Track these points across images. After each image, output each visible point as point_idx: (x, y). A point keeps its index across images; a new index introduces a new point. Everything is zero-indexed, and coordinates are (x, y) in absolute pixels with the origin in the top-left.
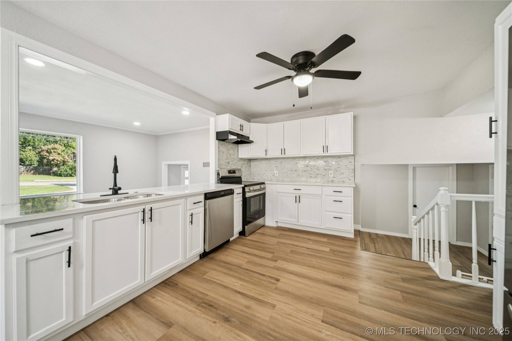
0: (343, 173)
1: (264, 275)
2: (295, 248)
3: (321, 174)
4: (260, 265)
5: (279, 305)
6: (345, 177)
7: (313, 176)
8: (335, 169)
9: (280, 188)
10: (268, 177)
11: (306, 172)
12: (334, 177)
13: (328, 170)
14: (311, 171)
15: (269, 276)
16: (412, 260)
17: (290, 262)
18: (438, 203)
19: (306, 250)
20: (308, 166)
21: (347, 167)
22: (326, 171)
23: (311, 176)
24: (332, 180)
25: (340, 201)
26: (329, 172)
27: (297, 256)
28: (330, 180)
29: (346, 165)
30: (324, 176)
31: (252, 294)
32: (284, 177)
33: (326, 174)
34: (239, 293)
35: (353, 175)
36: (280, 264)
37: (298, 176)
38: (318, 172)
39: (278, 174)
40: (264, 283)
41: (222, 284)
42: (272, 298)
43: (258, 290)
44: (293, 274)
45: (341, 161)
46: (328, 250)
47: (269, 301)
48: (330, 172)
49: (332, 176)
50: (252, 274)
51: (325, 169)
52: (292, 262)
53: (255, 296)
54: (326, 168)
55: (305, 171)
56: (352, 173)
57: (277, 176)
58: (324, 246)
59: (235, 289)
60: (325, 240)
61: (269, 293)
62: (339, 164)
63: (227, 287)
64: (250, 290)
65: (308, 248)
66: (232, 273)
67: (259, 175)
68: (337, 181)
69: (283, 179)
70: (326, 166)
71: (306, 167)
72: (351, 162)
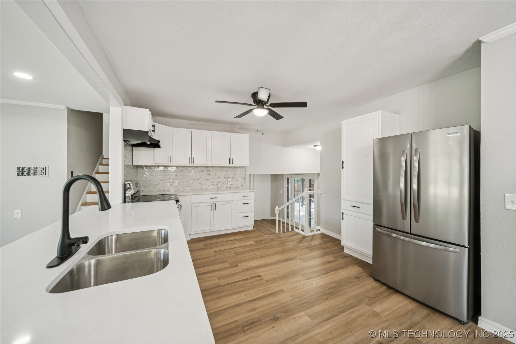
0: (237, 181)
1: (247, 279)
2: (234, 250)
3: (221, 182)
4: (233, 275)
5: (284, 288)
6: (239, 184)
7: (215, 184)
8: (232, 178)
9: (196, 198)
10: (164, 187)
11: (208, 181)
12: (231, 184)
13: (227, 179)
14: (213, 179)
15: (250, 277)
16: (276, 234)
17: (246, 261)
18: (304, 197)
19: (241, 249)
20: (210, 174)
21: (240, 176)
22: (225, 179)
23: (213, 184)
24: (230, 186)
25: (247, 203)
26: (227, 180)
27: (244, 255)
28: (228, 187)
29: (240, 174)
30: (224, 183)
31: (261, 295)
32: (185, 187)
33: (225, 182)
34: (253, 300)
35: (244, 182)
36: (242, 266)
37: (200, 184)
38: (219, 180)
39: (178, 183)
40: (255, 283)
41: (230, 306)
42: (275, 287)
43: (261, 290)
44: (261, 267)
45: (236, 171)
46: (252, 242)
47: (276, 290)
48: (229, 180)
49: (230, 183)
50: (238, 283)
51: (224, 178)
52: (247, 260)
53: (265, 294)
54: (226, 176)
55: (207, 179)
56: (244, 180)
57: (176, 186)
58: (248, 241)
59: (247, 301)
60: (241, 237)
61: (269, 286)
62: (235, 174)
63: (239, 304)
64: (256, 294)
65: (242, 247)
66: (223, 294)
67: (150, 185)
68: (234, 187)
69: (183, 189)
70: (225, 175)
71: (209, 176)
72: (243, 172)
